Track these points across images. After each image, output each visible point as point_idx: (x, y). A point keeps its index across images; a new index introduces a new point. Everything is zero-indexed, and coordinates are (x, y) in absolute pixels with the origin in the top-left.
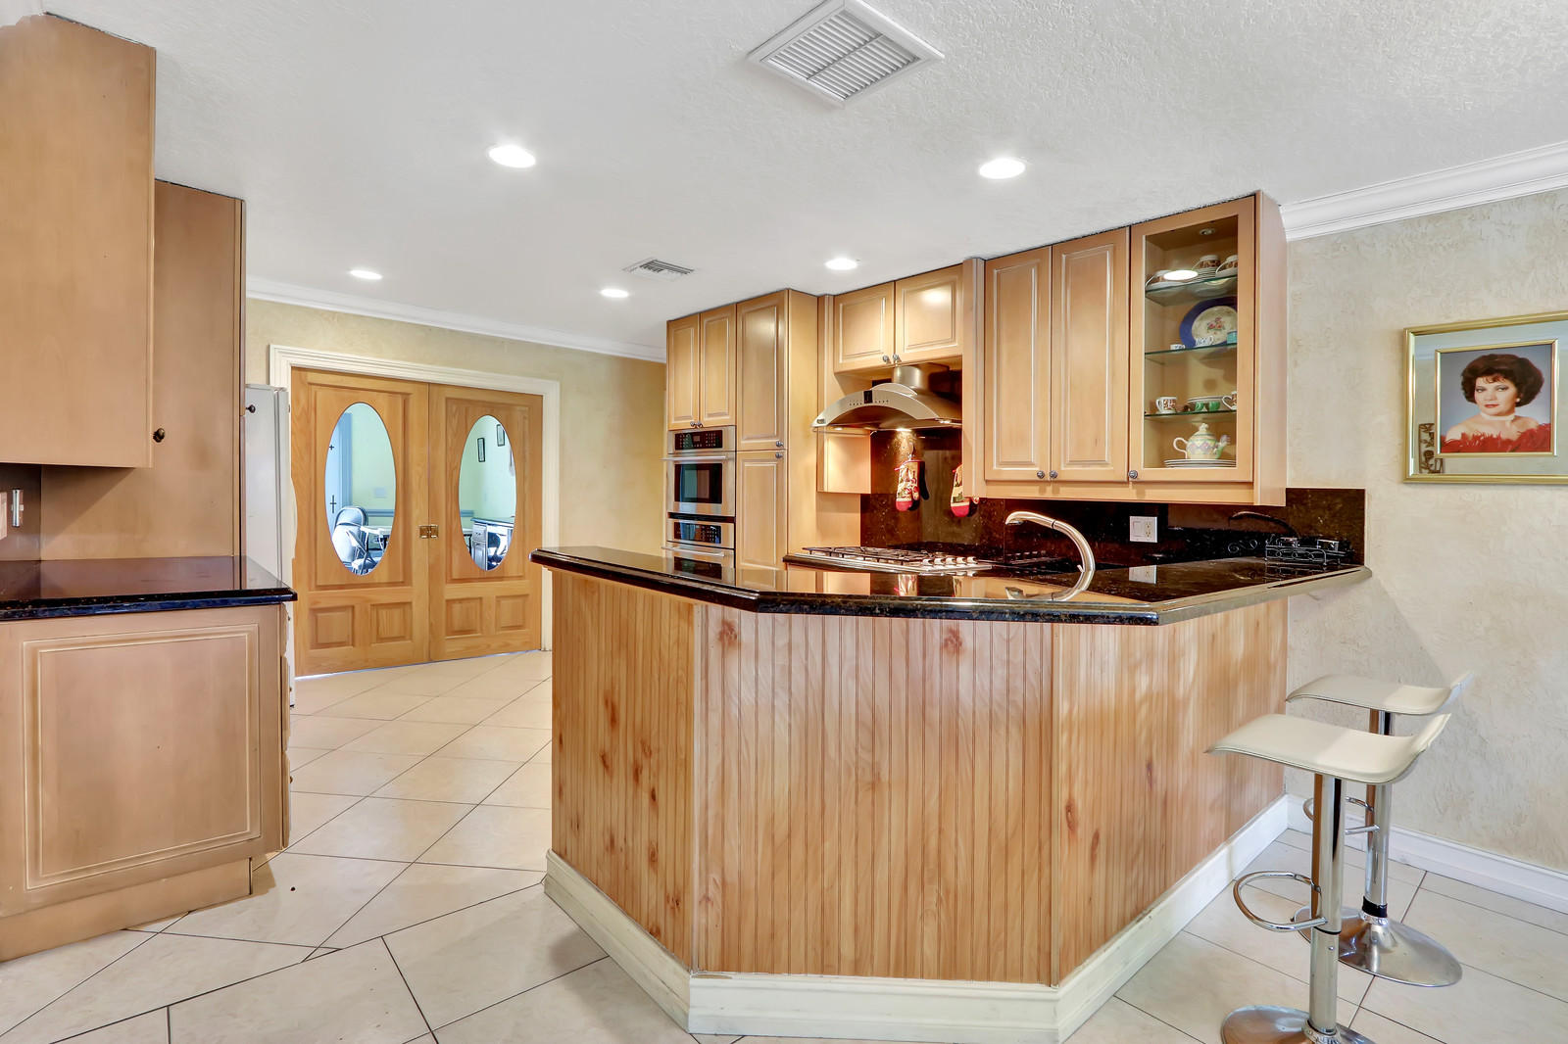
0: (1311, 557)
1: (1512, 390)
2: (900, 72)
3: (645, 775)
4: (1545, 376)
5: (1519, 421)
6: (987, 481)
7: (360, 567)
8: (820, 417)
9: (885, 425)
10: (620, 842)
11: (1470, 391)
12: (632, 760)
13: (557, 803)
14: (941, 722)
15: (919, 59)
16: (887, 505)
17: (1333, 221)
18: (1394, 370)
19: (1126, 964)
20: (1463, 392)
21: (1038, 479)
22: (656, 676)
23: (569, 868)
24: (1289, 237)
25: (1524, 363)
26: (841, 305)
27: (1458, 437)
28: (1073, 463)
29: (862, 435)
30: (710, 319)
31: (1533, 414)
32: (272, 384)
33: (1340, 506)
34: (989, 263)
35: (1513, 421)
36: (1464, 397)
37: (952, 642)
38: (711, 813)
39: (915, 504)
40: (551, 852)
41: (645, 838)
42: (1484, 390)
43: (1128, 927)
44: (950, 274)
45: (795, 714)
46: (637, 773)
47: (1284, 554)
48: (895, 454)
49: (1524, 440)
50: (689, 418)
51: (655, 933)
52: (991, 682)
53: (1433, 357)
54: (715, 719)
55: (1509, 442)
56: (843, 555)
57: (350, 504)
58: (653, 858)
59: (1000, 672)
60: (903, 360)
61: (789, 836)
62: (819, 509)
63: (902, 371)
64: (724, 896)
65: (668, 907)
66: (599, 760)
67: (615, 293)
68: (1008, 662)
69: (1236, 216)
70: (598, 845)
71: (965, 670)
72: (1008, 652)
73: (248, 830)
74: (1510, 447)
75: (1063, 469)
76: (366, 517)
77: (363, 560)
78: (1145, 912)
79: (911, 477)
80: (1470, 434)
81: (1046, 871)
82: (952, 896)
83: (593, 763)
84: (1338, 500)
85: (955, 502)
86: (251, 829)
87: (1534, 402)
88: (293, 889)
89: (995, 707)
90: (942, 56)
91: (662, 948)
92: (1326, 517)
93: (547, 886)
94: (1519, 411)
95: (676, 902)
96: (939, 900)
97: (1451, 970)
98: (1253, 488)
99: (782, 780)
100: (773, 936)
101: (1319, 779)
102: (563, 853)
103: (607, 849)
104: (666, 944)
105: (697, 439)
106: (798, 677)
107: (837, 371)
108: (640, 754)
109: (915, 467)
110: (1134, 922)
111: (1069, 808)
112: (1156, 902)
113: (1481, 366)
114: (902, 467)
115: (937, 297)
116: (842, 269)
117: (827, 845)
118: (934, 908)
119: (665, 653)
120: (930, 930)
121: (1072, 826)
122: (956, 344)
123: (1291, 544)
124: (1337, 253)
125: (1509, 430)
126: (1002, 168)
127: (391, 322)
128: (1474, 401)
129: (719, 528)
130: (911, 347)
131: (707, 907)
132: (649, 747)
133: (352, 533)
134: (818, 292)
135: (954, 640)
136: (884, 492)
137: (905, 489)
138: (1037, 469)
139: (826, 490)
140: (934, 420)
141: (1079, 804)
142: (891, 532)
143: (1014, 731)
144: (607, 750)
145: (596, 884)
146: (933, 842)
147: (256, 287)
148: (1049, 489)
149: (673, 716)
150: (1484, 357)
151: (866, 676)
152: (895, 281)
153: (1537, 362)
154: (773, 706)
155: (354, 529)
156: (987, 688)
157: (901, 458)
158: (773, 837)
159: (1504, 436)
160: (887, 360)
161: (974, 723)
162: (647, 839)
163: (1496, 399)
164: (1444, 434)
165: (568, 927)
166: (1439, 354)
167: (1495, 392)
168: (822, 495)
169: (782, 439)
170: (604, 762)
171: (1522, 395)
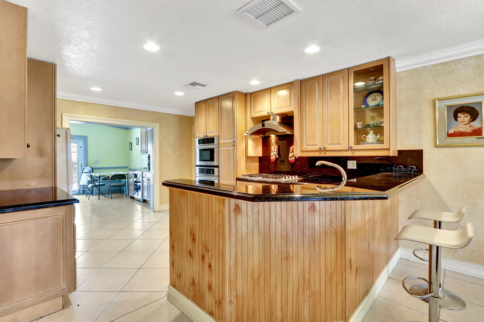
0: (408, 172)
1: (469, 117)
2: (287, 16)
3: (206, 259)
4: (480, 112)
5: (471, 127)
6: (302, 151)
7: (91, 187)
8: (247, 132)
9: (267, 134)
10: (197, 282)
11: (456, 117)
12: (201, 253)
13: (172, 268)
14: (309, 235)
15: (294, 11)
16: (267, 160)
17: (411, 66)
18: (431, 111)
19: (365, 310)
20: (454, 118)
21: (319, 150)
22: (210, 224)
23: (177, 291)
24: (397, 71)
25: (473, 108)
26: (253, 96)
27: (453, 132)
28: (330, 144)
29: (259, 137)
30: (209, 101)
31: (476, 124)
32: (63, 126)
33: (415, 155)
34: (302, 82)
35: (470, 127)
36: (454, 120)
37: (312, 207)
38: (232, 271)
39: (277, 159)
40: (169, 285)
41: (207, 280)
42: (460, 117)
43: (365, 298)
44: (289, 85)
45: (260, 235)
46: (203, 258)
47: (399, 171)
48: (270, 143)
49: (473, 132)
50: (203, 134)
51: (211, 314)
52: (325, 220)
53: (444, 108)
54: (233, 238)
55: (468, 133)
56: (256, 177)
57: (87, 166)
58: (210, 288)
59: (328, 216)
60: (274, 113)
61: (259, 277)
62: (246, 162)
63: (273, 116)
64: (237, 300)
65: (216, 305)
66: (188, 253)
67: (179, 94)
68: (331, 213)
69: (383, 64)
70: (188, 283)
71: (317, 217)
72: (331, 210)
73: (62, 286)
74: (469, 135)
75: (327, 146)
76: (92, 170)
77: (92, 184)
78: (369, 292)
79: (275, 150)
80: (456, 131)
81: (344, 283)
82: (313, 294)
83: (186, 255)
84: (414, 153)
85: (290, 158)
86: (63, 285)
87: (476, 120)
88: (78, 305)
89: (327, 229)
90: (302, 11)
91: (214, 319)
92: (411, 159)
93: (168, 297)
94: (472, 123)
95: (220, 303)
96: (309, 296)
97: (463, 304)
98: (390, 150)
99: (256, 258)
100: (254, 313)
101: (431, 246)
102: (174, 285)
103: (192, 285)
104: (215, 318)
105: (206, 141)
106: (261, 222)
107: (251, 117)
108: (204, 251)
109: (277, 147)
110: (366, 296)
111: (350, 261)
112: (371, 289)
113: (459, 110)
114: (272, 147)
115: (284, 93)
116: (255, 84)
117: (272, 280)
118: (308, 298)
119: (214, 216)
120: (306, 307)
121: (351, 267)
122: (291, 107)
123: (401, 167)
124: (413, 76)
125: (469, 130)
126: (313, 49)
127: (104, 105)
128: (457, 121)
129: (213, 169)
130: (276, 109)
131: (231, 304)
132: (208, 249)
133: (88, 175)
134: (245, 92)
135: (313, 207)
136: (266, 155)
137: (274, 154)
138: (319, 147)
139: (248, 156)
140: (285, 132)
141: (353, 259)
142: (269, 168)
143: (333, 236)
144: (191, 250)
145: (187, 296)
146: (307, 276)
147: (60, 94)
148: (323, 153)
149: (217, 238)
150: (460, 107)
151: (284, 221)
152: (271, 88)
153: (477, 108)
154: (253, 233)
155: (89, 174)
156: (324, 222)
157: (272, 144)
158: (253, 278)
159: (467, 132)
160: (269, 113)
161: (320, 235)
162: (207, 281)
163: (464, 120)
164: (448, 131)
165: (177, 312)
166: (446, 106)
167: (464, 118)
168: (247, 157)
169: (235, 140)
170: (190, 254)
171: (472, 119)
